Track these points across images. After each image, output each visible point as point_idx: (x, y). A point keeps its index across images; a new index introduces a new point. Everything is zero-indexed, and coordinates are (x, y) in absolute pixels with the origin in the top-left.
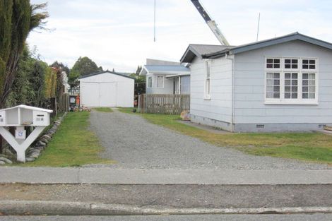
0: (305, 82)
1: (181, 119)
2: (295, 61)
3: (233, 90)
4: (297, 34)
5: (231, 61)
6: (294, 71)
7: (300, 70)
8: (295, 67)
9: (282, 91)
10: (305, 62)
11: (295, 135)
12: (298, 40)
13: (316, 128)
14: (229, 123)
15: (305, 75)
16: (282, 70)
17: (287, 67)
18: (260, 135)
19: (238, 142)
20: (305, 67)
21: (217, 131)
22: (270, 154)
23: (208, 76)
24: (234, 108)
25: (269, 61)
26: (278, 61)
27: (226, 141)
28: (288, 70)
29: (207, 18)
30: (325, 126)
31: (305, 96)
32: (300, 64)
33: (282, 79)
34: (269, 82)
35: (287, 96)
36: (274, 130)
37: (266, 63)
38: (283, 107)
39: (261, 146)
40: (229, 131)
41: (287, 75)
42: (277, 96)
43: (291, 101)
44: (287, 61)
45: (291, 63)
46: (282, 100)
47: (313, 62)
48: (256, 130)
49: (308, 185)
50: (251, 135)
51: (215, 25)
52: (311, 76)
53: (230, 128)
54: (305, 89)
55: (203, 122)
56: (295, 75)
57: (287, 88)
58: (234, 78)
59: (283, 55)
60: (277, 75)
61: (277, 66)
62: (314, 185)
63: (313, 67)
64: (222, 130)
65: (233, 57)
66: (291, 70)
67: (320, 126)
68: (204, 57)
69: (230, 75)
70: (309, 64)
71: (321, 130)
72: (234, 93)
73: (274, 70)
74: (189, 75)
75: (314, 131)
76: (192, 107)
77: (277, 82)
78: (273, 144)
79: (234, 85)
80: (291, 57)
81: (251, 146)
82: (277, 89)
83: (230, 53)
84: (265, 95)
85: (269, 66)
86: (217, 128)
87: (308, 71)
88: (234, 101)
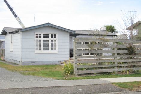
0: (52, 44)
1: (1, 60)
2: (48, 35)
3: (21, 47)
4: (48, 23)
5: (20, 35)
6: (47, 39)
7: (50, 39)
8: (48, 37)
9: (42, 48)
10: (52, 35)
11: (47, 66)
12: (48, 26)
13: (57, 63)
14: (20, 62)
15: (52, 41)
16: (42, 38)
17: (44, 37)
18: (32, 66)
19: (22, 69)
20: (52, 37)
21: (15, 65)
22: (33, 74)
23: (12, 41)
24: (22, 55)
25: (37, 34)
26: (40, 35)
27: (17, 69)
28: (45, 38)
29: (16, 16)
30: (60, 62)
31: (52, 49)
32: (50, 36)
33: (42, 42)
34: (37, 44)
35: (45, 49)
36: (39, 64)
37: (35, 36)
38: (43, 54)
39: (31, 71)
40: (20, 65)
41: (44, 41)
42: (40, 49)
43: (46, 51)
44: (44, 35)
45: (46, 36)
46: (42, 51)
47: (55, 35)
48: (32, 64)
49: (40, 88)
50: (29, 66)
51: (20, 19)
52: (55, 41)
53: (20, 64)
54: (52, 46)
55: (10, 61)
56: (48, 41)
57: (44, 46)
58: (22, 42)
59: (43, 32)
60: (40, 41)
61: (40, 37)
62: (42, 87)
63: (55, 37)
64: (17, 64)
65: (21, 33)
66: (46, 39)
67: (59, 62)
68: (10, 33)
69: (20, 40)
70: (54, 36)
71: (59, 63)
72: (22, 48)
73: (39, 38)
74: (4, 41)
75: (56, 64)
76: (6, 54)
77: (40, 44)
78: (37, 70)
79: (22, 45)
80: (46, 33)
81: (27, 71)
82: (40, 46)
83: (20, 31)
84: (35, 49)
85: (37, 37)
86: (15, 64)
87: (53, 39)
88: (22, 52)
